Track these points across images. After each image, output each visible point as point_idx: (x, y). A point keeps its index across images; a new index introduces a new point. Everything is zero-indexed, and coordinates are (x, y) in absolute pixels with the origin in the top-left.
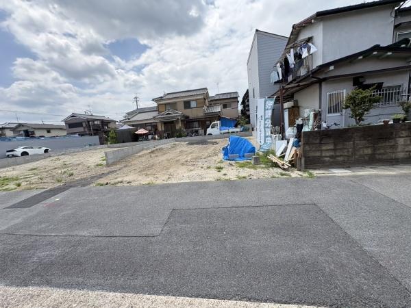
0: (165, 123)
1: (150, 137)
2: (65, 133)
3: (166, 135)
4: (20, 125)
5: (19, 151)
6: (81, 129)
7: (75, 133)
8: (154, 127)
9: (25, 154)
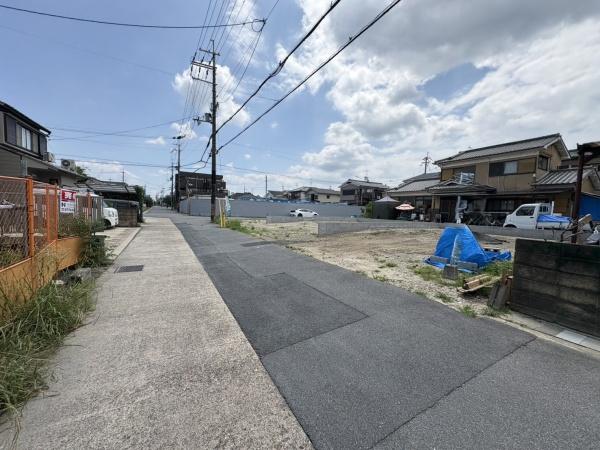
0: (443, 199)
1: (414, 216)
2: (337, 200)
3: (439, 216)
4: (311, 189)
5: (298, 212)
6: (352, 197)
7: (344, 201)
8: (427, 202)
9: (300, 215)
